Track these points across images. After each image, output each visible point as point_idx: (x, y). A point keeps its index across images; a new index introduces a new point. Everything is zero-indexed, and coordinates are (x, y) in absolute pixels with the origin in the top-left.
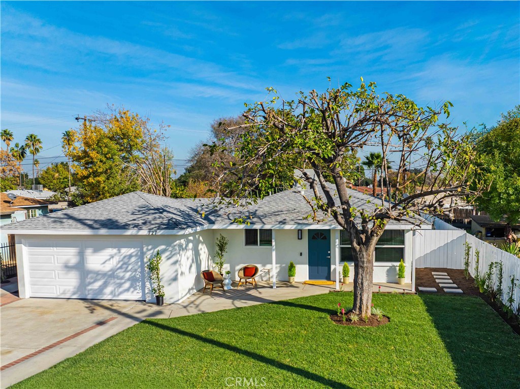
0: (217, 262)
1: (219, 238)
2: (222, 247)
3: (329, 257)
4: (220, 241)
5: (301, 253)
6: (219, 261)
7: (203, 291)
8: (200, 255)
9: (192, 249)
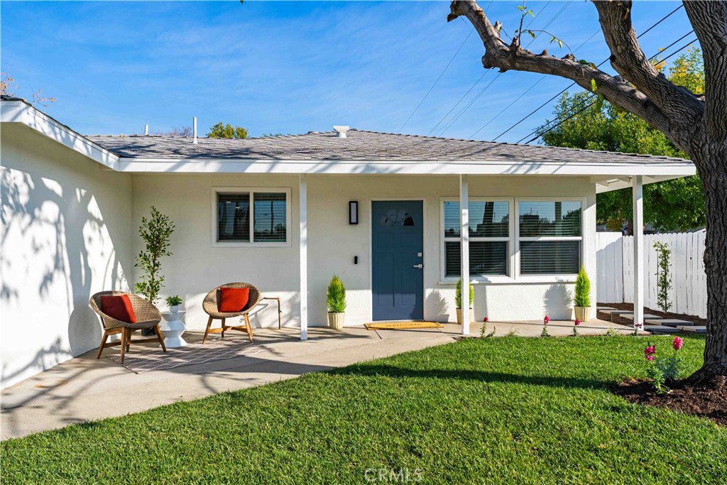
0: (141, 281)
1: (150, 219)
2: (156, 243)
3: (420, 266)
4: (151, 226)
5: (356, 258)
6: (147, 280)
7: (97, 355)
8: (86, 254)
9: (56, 224)
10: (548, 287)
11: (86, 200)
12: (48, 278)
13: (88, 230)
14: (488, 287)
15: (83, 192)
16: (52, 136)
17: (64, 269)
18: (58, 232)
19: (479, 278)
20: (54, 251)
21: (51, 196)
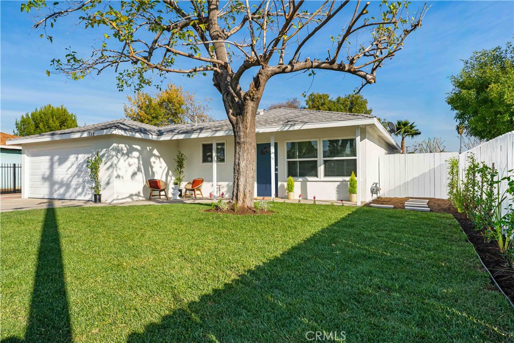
2: (180, 163)
8: (152, 167)
9: (138, 158)
10: (339, 183)
11: (152, 150)
12: (134, 174)
13: (153, 159)
14: (308, 183)
15: (150, 148)
16: (126, 135)
17: (141, 171)
18: (139, 160)
19: (304, 178)
20: (137, 166)
21: (136, 150)
